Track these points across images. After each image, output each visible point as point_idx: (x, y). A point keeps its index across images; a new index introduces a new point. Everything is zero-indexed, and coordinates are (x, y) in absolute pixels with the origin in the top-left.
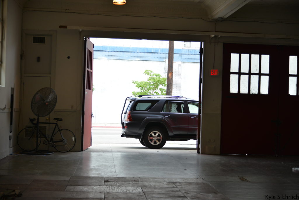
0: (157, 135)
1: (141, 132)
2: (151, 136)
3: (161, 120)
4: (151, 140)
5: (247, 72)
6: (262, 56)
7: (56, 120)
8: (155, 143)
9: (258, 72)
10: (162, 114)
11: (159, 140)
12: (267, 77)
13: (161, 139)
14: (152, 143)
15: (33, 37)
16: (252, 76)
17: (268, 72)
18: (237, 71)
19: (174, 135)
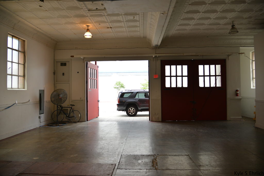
0: (133, 109)
1: (125, 108)
2: (130, 110)
3: (134, 102)
4: (130, 112)
5: (175, 75)
6: (183, 66)
7: (71, 106)
8: (132, 113)
9: (181, 75)
10: (135, 99)
11: (134, 112)
12: (187, 78)
13: (135, 112)
14: (130, 114)
15: (61, 63)
16: (178, 77)
17: (187, 75)
18: (169, 75)
19: (142, 109)
